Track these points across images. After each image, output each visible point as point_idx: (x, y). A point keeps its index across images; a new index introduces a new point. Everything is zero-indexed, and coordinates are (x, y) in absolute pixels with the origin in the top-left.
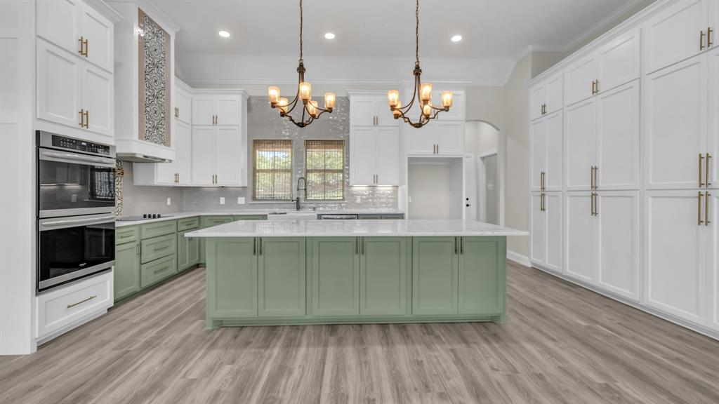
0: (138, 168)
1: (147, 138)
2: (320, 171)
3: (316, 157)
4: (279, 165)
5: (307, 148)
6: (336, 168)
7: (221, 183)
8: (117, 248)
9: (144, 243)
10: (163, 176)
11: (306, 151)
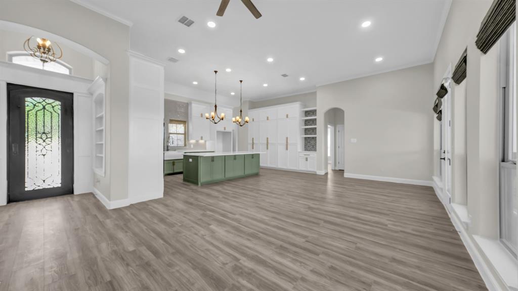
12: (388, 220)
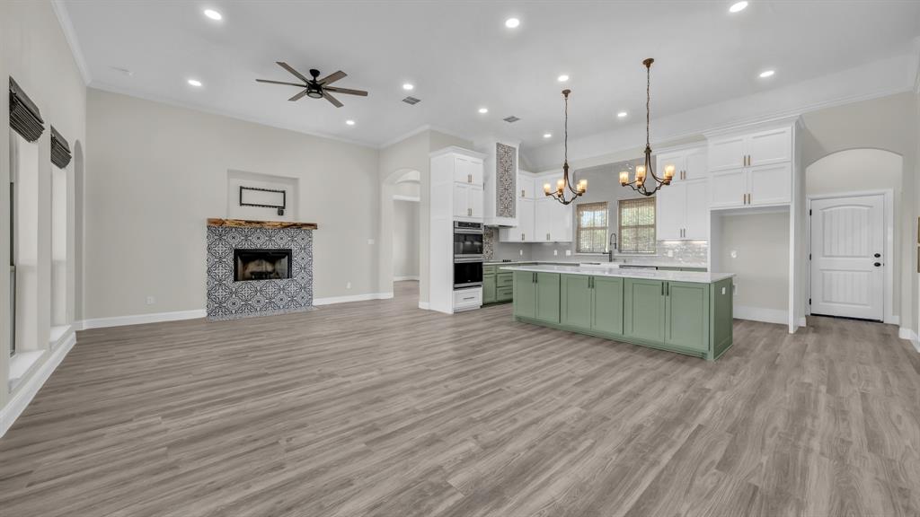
0: (502, 231)
1: (501, 215)
2: (632, 227)
3: (628, 215)
4: (598, 223)
5: (620, 208)
6: (646, 223)
7: (553, 239)
8: (484, 276)
9: (499, 276)
10: (513, 237)
11: (620, 212)
12: (166, 430)
